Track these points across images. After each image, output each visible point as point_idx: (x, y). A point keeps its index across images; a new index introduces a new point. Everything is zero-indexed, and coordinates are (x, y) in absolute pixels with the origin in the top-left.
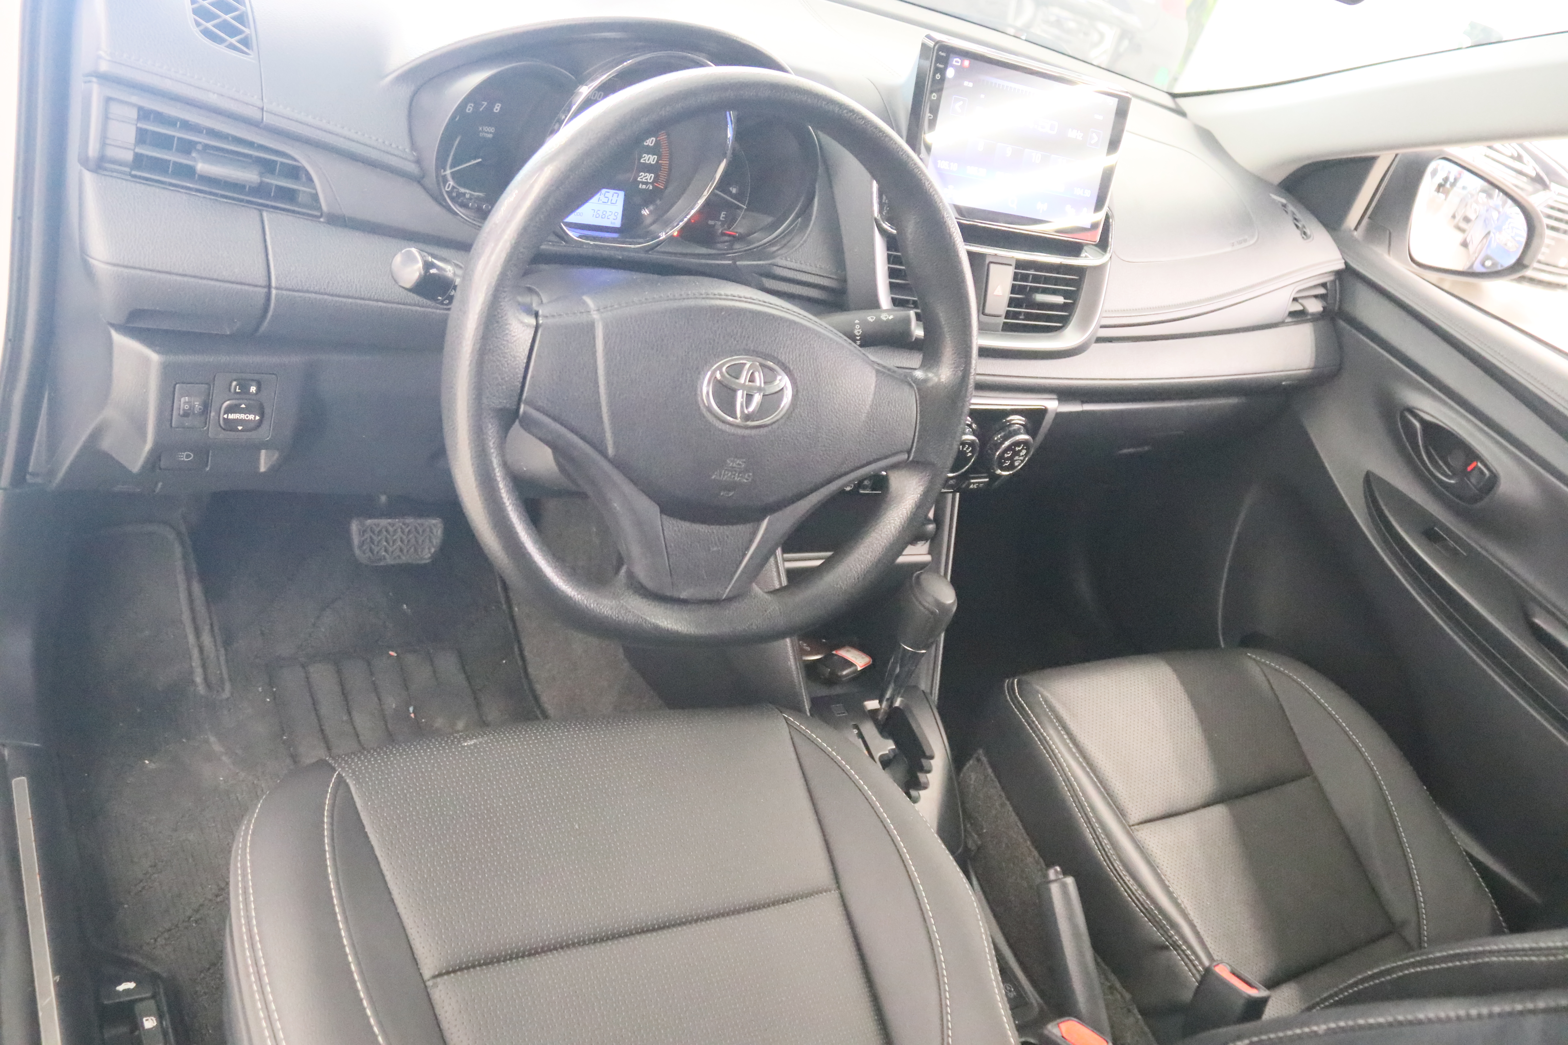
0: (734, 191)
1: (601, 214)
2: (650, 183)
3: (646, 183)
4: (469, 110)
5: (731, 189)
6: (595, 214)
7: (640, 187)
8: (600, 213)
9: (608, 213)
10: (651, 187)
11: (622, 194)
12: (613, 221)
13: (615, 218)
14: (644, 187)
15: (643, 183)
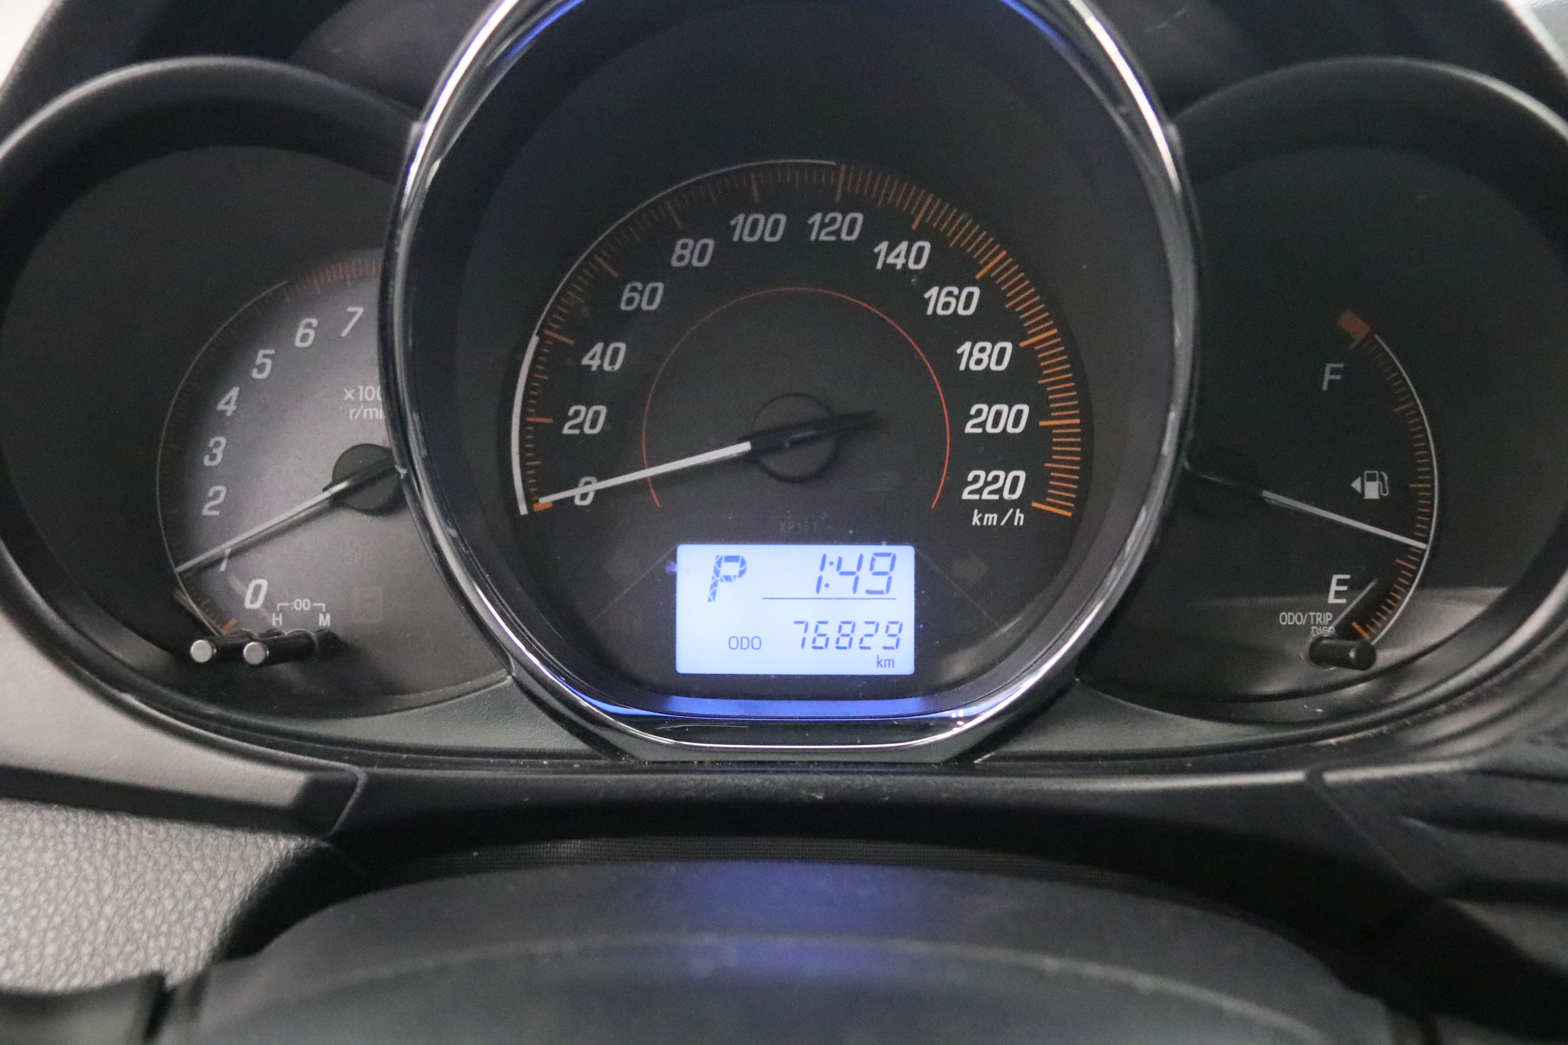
0: (1372, 491)
1: (833, 635)
2: (1014, 504)
3: (1000, 507)
4: (304, 338)
5: (1356, 485)
6: (811, 635)
7: (976, 520)
8: (831, 630)
9: (862, 629)
10: (1020, 517)
11: (906, 555)
12: (888, 654)
13: (892, 642)
14: (991, 518)
15: (985, 507)
